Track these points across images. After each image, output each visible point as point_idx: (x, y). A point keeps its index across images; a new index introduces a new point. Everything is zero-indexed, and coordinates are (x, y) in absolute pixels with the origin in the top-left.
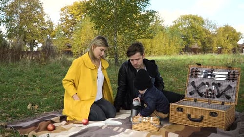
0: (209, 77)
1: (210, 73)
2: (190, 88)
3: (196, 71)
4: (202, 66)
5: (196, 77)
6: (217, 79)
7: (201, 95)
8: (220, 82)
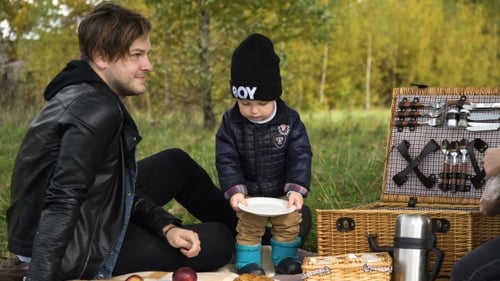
0: (452, 122)
1: (454, 111)
2: (398, 165)
3: (415, 106)
4: (431, 90)
5: (413, 126)
6: (475, 127)
7: (428, 182)
8: (482, 137)
